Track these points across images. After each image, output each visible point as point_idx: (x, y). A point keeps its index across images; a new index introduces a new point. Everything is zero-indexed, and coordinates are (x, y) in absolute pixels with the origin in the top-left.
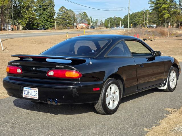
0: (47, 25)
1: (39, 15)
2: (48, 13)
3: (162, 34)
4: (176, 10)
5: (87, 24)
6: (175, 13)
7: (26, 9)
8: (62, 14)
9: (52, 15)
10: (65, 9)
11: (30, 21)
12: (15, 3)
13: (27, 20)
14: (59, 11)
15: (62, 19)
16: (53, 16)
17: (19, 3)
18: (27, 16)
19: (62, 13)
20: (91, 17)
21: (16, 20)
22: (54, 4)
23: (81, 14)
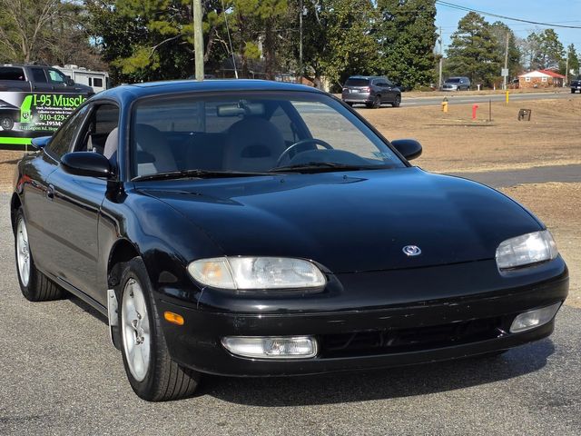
0: (408, 78)
1: (385, 45)
2: (415, 37)
5: (556, 72)
7: (344, 26)
8: (469, 38)
9: (425, 42)
10: (481, 20)
11: (352, 64)
12: (310, 5)
13: (343, 60)
14: (459, 28)
15: (467, 55)
16: (429, 46)
17: (323, 9)
18: (343, 49)
19: (469, 35)
20: (571, 48)
21: (310, 60)
22: (434, 9)
23: (537, 39)
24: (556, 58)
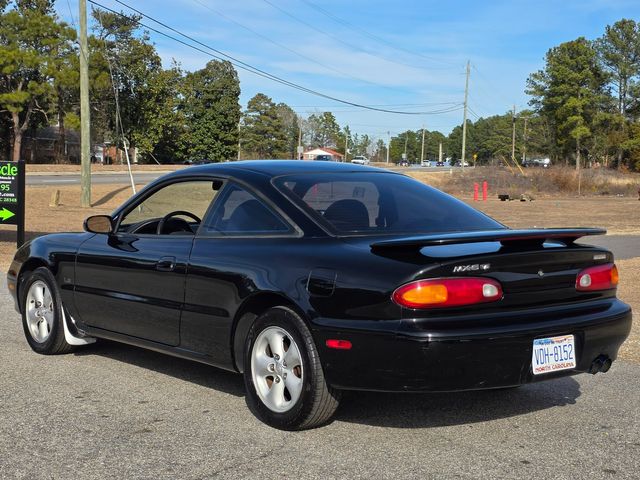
0: (215, 152)
1: (193, 120)
2: (221, 114)
3: (562, 186)
4: (608, 116)
5: (335, 151)
6: (605, 123)
7: (158, 100)
8: (258, 117)
9: (230, 119)
10: (269, 101)
11: (166, 137)
12: (124, 81)
13: (157, 133)
14: (249, 107)
15: (256, 132)
16: (233, 123)
17: (138, 84)
19: (258, 114)
20: (347, 129)
21: (124, 132)
22: (238, 88)
23: (316, 120)
24: (333, 138)
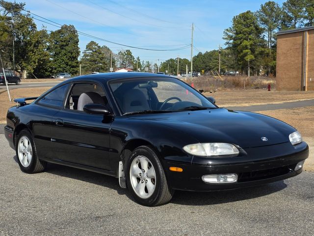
1: (54, 56)
2: (69, 52)
4: (263, 49)
7: (35, 46)
8: (91, 53)
9: (74, 55)
10: (97, 45)
11: (40, 65)
12: (17, 37)
13: (35, 63)
14: (87, 48)
15: (91, 61)
16: (76, 57)
17: (24, 38)
18: (35, 57)
19: (91, 52)
20: (138, 58)
21: (18, 62)
22: (78, 39)
23: (122, 54)
24: (131, 63)
